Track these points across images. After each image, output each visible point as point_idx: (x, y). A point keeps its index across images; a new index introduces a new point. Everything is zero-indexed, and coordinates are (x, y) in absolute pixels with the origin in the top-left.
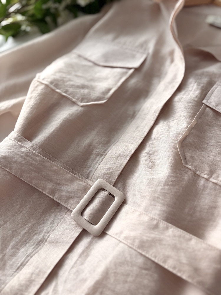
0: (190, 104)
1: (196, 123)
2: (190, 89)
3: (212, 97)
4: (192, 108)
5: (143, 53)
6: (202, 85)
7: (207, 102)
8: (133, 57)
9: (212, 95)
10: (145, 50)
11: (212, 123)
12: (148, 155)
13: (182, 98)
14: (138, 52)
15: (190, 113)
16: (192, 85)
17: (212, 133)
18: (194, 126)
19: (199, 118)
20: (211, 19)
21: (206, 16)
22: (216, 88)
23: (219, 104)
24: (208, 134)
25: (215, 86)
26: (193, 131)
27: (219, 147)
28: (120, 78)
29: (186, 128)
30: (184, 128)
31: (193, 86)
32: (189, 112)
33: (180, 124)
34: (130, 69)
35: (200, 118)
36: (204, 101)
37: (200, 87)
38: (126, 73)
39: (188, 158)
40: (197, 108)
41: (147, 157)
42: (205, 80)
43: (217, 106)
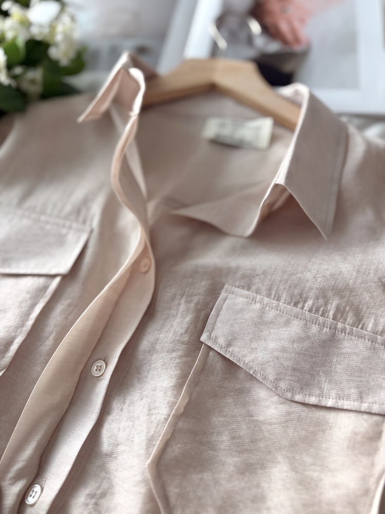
0: (174, 355)
1: (187, 401)
2: (174, 312)
3: (219, 325)
4: (177, 363)
5: (80, 231)
6: (196, 299)
7: (209, 337)
8: (61, 241)
9: (219, 319)
10: (84, 222)
11: (223, 387)
12: (93, 501)
13: (158, 339)
14: (70, 228)
15: (175, 379)
16: (177, 302)
17: (223, 416)
18: (182, 410)
19: (195, 383)
20: (212, 129)
21: (204, 119)
22: (225, 300)
23: (232, 340)
24: (216, 420)
25: (223, 294)
26: (180, 424)
27: (237, 451)
28: (33, 306)
29: (166, 419)
30: (162, 420)
31: (179, 304)
32: (171, 377)
33: (155, 408)
34: (54, 276)
35: (196, 386)
36: (203, 338)
37: (192, 305)
38: (45, 288)
39: (173, 500)
40: (189, 359)
41: (91, 506)
42: (202, 286)
43: (229, 345)
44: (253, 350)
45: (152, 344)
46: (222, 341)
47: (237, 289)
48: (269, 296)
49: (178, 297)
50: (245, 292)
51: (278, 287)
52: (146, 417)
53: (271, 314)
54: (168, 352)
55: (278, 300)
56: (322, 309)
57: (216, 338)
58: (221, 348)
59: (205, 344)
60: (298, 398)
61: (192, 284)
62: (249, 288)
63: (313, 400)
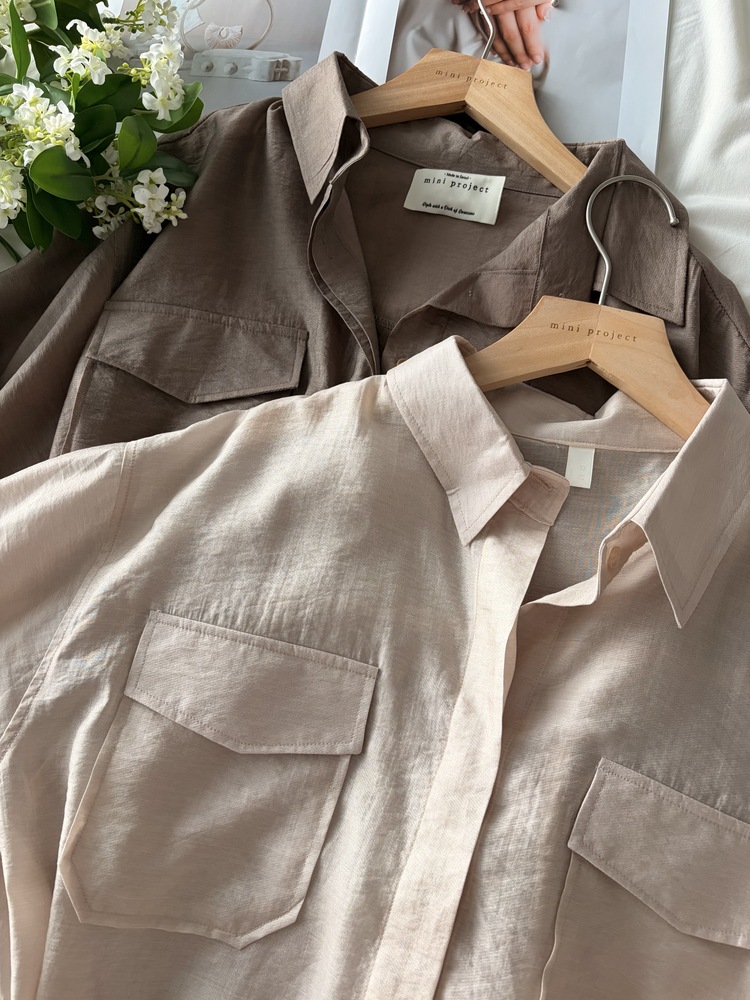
3: (595, 822)
9: (594, 814)
25: (599, 774)
36: (573, 844)
44: (644, 865)
45: (500, 862)
46: (599, 848)
47: (620, 767)
48: (666, 782)
49: (529, 785)
50: (632, 774)
51: (679, 771)
52: (510, 976)
53: (671, 812)
54: (525, 874)
55: (680, 790)
56: (740, 808)
57: (592, 843)
58: (600, 860)
59: (575, 854)
60: (700, 933)
61: (549, 762)
62: (637, 768)
63: (718, 938)
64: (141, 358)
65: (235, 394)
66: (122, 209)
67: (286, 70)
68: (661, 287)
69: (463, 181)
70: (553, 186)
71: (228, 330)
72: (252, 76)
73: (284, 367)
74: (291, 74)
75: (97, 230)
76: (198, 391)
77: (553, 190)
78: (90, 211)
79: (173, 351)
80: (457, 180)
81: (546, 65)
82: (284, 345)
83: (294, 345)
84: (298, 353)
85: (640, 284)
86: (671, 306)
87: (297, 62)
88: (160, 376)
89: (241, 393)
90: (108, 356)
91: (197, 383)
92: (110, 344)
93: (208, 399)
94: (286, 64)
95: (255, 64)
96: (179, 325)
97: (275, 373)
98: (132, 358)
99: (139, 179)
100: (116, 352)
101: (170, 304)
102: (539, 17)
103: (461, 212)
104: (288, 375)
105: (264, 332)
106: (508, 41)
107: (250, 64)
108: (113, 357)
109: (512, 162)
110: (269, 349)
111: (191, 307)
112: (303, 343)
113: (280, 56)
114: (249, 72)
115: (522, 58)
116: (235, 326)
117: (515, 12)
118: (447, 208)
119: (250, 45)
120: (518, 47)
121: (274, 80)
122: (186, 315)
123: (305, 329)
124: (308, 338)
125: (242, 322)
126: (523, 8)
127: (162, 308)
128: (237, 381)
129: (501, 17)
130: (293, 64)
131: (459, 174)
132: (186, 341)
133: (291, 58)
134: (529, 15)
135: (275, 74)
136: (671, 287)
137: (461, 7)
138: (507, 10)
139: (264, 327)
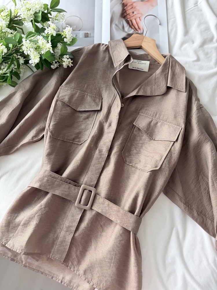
64: (68, 100)
65: (87, 110)
66: (58, 63)
67: (88, 35)
68: (181, 85)
69: (140, 62)
70: (159, 63)
71: (86, 96)
72: (81, 37)
73: (97, 105)
74: (89, 36)
75: (52, 66)
76: (79, 108)
77: (159, 64)
78: (51, 63)
79: (74, 99)
80: (139, 62)
81: (143, 31)
82: (97, 100)
83: (99, 100)
84: (100, 102)
85: (176, 84)
86: (183, 88)
87: (90, 33)
88: (71, 104)
89: (88, 110)
90: (61, 99)
91: (79, 106)
92: (61, 96)
93: (81, 110)
94: (88, 33)
95: (81, 34)
96: (76, 94)
97: (95, 106)
98: (66, 100)
99: (64, 57)
100: (62, 98)
101: (74, 89)
102: (140, 20)
103: (141, 69)
104: (98, 107)
105: (93, 97)
106: (135, 26)
107: (80, 34)
108: (62, 99)
109: (150, 58)
110: (94, 101)
111: (78, 90)
112: (101, 100)
113: (86, 32)
114: (80, 36)
115: (138, 29)
116: (87, 95)
117: (135, 19)
118: (137, 68)
119: (79, 30)
120: (137, 27)
121: (86, 37)
122: (77, 91)
123: (102, 97)
124: (102, 99)
125: (89, 94)
126: (136, 18)
127: (72, 90)
128: (87, 107)
129: (132, 20)
130: (89, 34)
131: (139, 61)
132: (77, 97)
133: (89, 32)
134: (138, 20)
135: (86, 36)
136: (183, 84)
137: (123, 18)
138: (133, 19)
139: (93, 96)
